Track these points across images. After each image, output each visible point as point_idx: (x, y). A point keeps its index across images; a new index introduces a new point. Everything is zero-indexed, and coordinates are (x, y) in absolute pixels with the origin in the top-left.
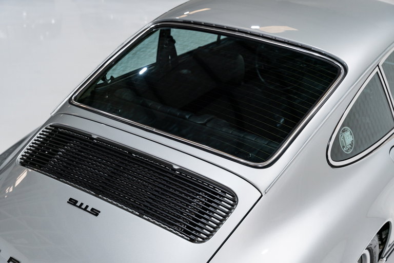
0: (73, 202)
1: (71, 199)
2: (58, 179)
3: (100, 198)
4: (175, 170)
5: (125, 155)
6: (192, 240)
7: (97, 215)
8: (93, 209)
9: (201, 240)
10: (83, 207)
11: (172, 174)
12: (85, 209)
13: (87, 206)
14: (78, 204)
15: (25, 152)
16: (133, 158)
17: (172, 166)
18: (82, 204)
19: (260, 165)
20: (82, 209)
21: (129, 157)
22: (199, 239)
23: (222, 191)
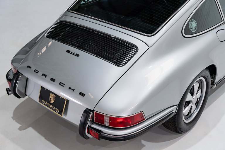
0: (68, 51)
1: (67, 50)
2: (62, 43)
3: (80, 50)
4: (112, 38)
5: (91, 32)
6: (118, 66)
7: (78, 56)
8: (76, 54)
10: (73, 53)
11: (111, 40)
12: (73, 54)
13: (74, 53)
14: (70, 52)
16: (95, 33)
17: (111, 36)
18: (72, 52)
19: (150, 35)
21: (93, 33)
22: (121, 65)
23: (132, 46)
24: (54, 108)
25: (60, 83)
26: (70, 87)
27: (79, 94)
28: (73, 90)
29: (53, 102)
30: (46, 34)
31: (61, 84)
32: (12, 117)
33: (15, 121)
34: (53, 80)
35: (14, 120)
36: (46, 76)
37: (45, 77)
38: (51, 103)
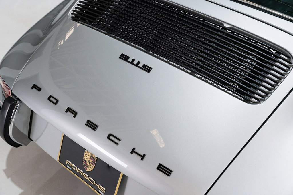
0: (124, 57)
1: (122, 55)
3: (151, 54)
4: (226, 29)
5: (173, 12)
6: (246, 101)
7: (149, 71)
8: (144, 66)
9: (256, 101)
10: (135, 63)
11: (223, 33)
12: (137, 65)
14: (130, 60)
15: (76, 8)
17: (223, 25)
18: (133, 60)
20: (134, 64)
21: (178, 14)
22: (253, 100)
23: (277, 52)
24: (93, 182)
25: (110, 135)
26: (134, 149)
27: (158, 168)
28: (143, 157)
29: (91, 170)
30: (71, 11)
31: (111, 137)
32: (5, 171)
33: (10, 179)
34: (92, 126)
35: (8, 177)
36: (75, 114)
37: (74, 117)
38: (87, 170)
